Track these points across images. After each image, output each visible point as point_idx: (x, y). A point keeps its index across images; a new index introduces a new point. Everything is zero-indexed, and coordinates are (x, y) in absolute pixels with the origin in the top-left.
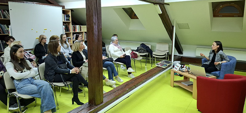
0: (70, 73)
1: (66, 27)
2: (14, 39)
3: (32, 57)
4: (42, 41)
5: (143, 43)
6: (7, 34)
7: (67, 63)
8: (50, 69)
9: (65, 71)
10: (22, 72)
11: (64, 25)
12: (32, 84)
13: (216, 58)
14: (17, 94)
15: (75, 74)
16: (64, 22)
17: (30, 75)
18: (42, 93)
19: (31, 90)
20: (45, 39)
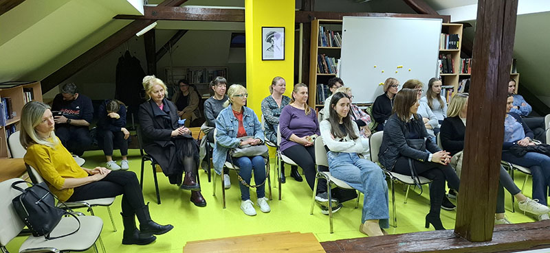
1: (447, 61)
2: (342, 83)
3: (365, 118)
4: (390, 90)
6: (334, 74)
7: (426, 139)
8: (391, 145)
9: (417, 153)
10: (341, 141)
11: (440, 59)
12: (354, 164)
14: (329, 176)
15: (438, 163)
16: (441, 53)
17: (353, 148)
18: (367, 184)
19: (351, 174)
20: (396, 86)
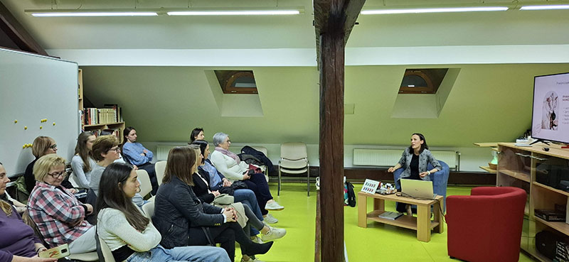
0: (225, 221)
5: (247, 147)
9: (214, 218)
13: (420, 161)
